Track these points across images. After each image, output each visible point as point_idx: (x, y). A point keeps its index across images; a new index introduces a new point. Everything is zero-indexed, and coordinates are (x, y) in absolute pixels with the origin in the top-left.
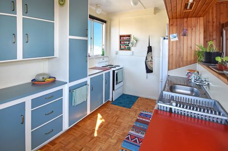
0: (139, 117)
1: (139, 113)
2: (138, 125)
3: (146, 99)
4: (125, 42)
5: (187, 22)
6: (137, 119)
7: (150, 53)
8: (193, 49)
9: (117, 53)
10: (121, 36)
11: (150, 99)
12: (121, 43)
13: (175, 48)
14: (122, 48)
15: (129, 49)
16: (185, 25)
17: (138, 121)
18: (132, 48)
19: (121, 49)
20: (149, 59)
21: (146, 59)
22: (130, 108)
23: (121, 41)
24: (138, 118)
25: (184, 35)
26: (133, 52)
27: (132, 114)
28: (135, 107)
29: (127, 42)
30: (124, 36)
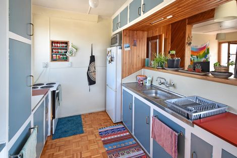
0: (102, 137)
1: (97, 132)
2: (110, 148)
3: (90, 114)
4: (60, 51)
5: (136, 34)
6: (103, 141)
7: (92, 63)
8: (140, 57)
9: (46, 66)
10: (52, 42)
11: (94, 113)
12: (52, 52)
13: (128, 57)
14: (55, 58)
15: (66, 59)
16: (135, 36)
17: (105, 143)
18: (70, 59)
19: (53, 60)
20: (92, 69)
21: (89, 70)
22: (82, 132)
23: (52, 49)
24: (103, 139)
25: (135, 45)
26: (71, 63)
27: (92, 138)
28: (86, 128)
29: (63, 51)
30: (57, 43)
